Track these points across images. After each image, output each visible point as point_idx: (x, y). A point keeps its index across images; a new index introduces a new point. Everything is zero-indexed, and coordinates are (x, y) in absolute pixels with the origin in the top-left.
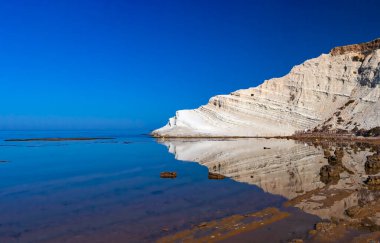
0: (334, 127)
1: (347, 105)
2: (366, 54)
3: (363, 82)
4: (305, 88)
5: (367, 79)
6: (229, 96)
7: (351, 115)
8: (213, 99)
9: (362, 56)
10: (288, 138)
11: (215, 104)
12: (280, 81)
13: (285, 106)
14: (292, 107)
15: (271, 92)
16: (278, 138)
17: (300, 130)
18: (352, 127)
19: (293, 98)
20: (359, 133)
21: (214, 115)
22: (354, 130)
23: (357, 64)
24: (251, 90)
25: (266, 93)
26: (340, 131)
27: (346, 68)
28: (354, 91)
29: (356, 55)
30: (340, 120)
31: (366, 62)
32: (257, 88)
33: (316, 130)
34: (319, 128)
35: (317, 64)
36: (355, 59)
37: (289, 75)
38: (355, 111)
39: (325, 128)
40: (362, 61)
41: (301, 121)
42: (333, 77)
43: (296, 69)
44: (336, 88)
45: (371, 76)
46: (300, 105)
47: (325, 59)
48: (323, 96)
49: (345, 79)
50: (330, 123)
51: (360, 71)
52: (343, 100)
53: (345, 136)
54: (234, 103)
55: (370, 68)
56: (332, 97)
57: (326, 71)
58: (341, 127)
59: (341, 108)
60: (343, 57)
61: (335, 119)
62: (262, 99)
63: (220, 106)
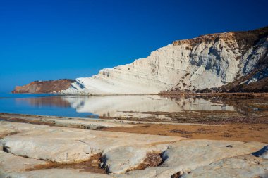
1: (186, 76)
2: (193, 46)
3: (193, 63)
4: (160, 65)
5: (195, 61)
6: (112, 69)
7: (189, 81)
8: (102, 71)
9: (190, 47)
11: (104, 75)
12: (145, 61)
13: (150, 76)
14: (155, 77)
15: (140, 67)
17: (162, 90)
18: (192, 88)
19: (154, 71)
20: (197, 91)
21: (106, 82)
22: (194, 90)
23: (189, 52)
24: (127, 66)
25: (137, 68)
26: (187, 91)
27: (182, 54)
29: (187, 46)
30: (184, 85)
31: (194, 50)
32: (131, 64)
33: (172, 90)
34: (174, 89)
35: (166, 51)
36: (187, 48)
37: (150, 57)
39: (177, 89)
40: (191, 50)
41: (161, 85)
42: (175, 59)
43: (153, 53)
44: (178, 65)
45: (197, 60)
47: (170, 47)
48: (171, 70)
49: (182, 60)
50: (179, 86)
51: (191, 56)
52: (183, 73)
53: (190, 93)
54: (119, 74)
55: (196, 55)
56: (176, 71)
57: (171, 55)
58: (186, 88)
59: (183, 78)
60: (180, 46)
62: (135, 71)
63: (108, 76)
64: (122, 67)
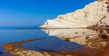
0: (99, 25)
1: (103, 18)
4: (89, 13)
6: (64, 15)
7: (105, 21)
8: (59, 16)
10: (86, 28)
11: (60, 18)
12: (81, 10)
13: (83, 18)
14: (86, 19)
15: (78, 14)
16: (82, 28)
17: (89, 26)
18: (105, 25)
19: (86, 16)
20: (107, 27)
21: (60, 21)
22: (105, 26)
23: (107, 5)
24: (71, 13)
25: (77, 14)
26: (101, 26)
27: (103, 6)
28: (106, 13)
29: (107, 1)
30: (101, 23)
32: (74, 13)
33: (94, 26)
34: (95, 25)
35: (93, 5)
36: (106, 3)
37: (84, 8)
38: (106, 20)
39: (97, 25)
41: (89, 23)
42: (99, 9)
43: (86, 6)
46: (88, 18)
48: (96, 15)
49: (103, 9)
50: (98, 23)
52: (102, 17)
53: (103, 27)
54: (67, 18)
56: (98, 16)
57: (97, 7)
58: (102, 25)
59: (102, 19)
60: (102, 2)
61: (100, 22)
62: (76, 16)
63: (62, 19)
64: (69, 14)
